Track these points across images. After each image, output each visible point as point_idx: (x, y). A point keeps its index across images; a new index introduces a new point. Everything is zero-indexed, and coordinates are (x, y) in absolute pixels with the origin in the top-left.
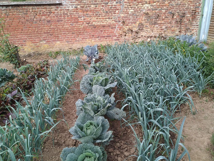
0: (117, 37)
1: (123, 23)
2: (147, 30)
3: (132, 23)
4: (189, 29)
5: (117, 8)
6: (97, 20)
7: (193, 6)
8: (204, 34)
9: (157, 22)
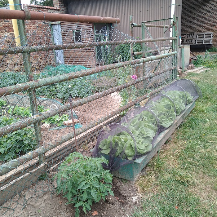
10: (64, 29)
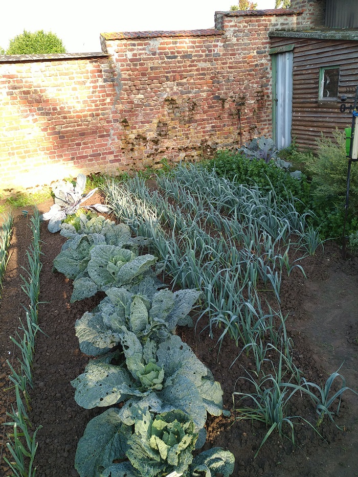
0: (115, 156)
1: (124, 124)
2: (176, 136)
3: (142, 122)
4: (256, 127)
5: (107, 93)
6: (65, 120)
7: (257, 83)
8: (284, 137)
9: (193, 116)
10: (300, 64)
